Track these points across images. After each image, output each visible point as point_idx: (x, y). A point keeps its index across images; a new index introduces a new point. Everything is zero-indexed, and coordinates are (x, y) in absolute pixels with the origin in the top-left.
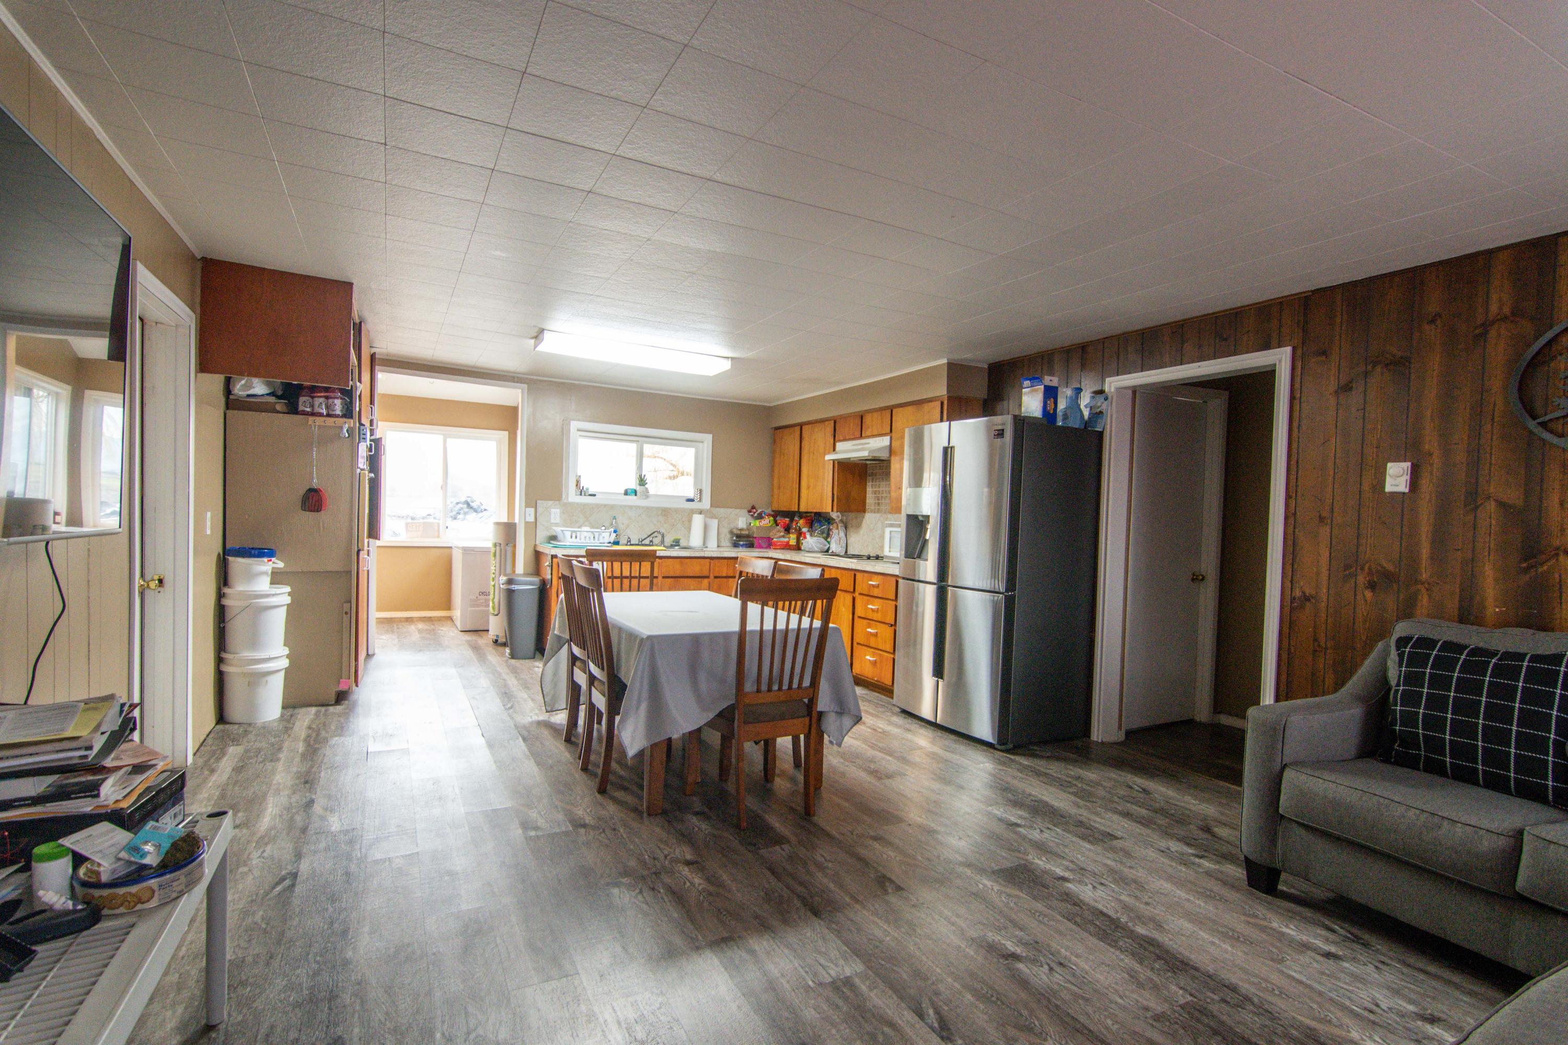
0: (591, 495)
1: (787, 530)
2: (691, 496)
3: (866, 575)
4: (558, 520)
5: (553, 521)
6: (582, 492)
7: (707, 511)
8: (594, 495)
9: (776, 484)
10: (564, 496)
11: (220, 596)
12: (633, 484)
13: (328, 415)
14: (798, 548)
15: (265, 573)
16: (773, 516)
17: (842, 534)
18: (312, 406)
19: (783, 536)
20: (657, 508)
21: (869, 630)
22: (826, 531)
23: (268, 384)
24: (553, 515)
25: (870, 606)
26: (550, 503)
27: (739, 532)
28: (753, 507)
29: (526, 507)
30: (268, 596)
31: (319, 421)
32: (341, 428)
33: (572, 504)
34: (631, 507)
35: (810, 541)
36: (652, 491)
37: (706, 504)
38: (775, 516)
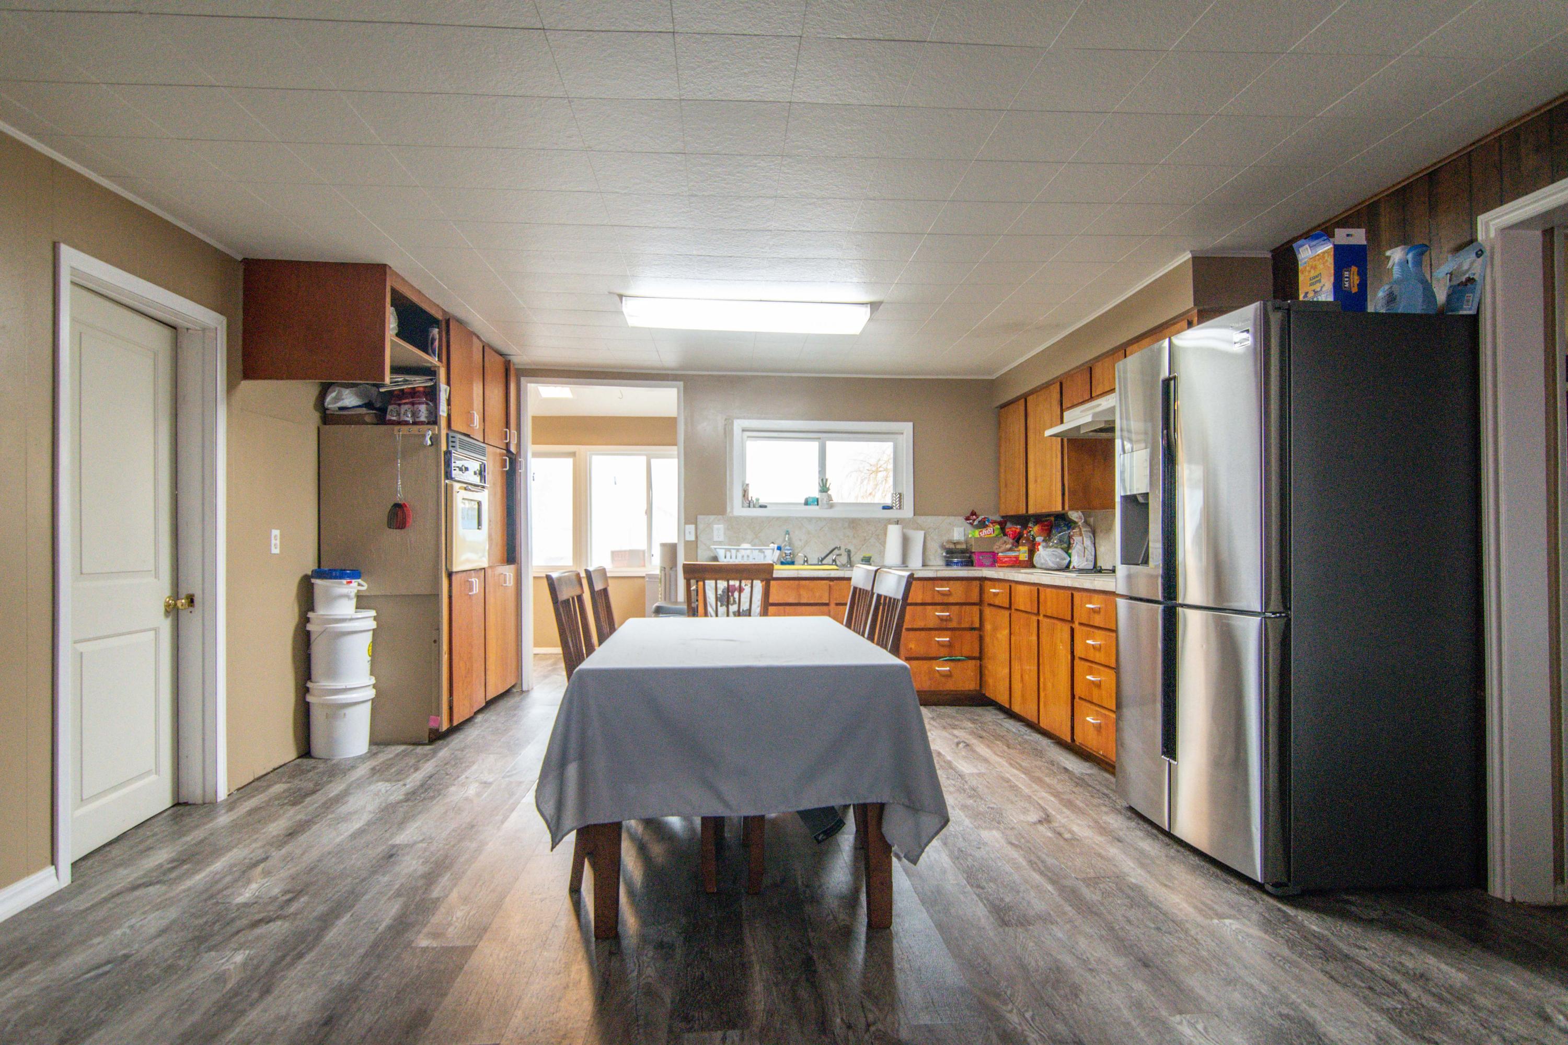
0: (761, 507)
1: (1017, 539)
2: (888, 501)
3: (1085, 594)
4: (721, 538)
5: (716, 539)
6: (750, 504)
7: (910, 520)
8: (765, 507)
9: (1002, 481)
10: (729, 510)
11: (304, 620)
12: (815, 493)
13: (415, 423)
14: (1030, 564)
15: (347, 596)
16: (1000, 523)
17: (1088, 542)
18: (399, 414)
19: (1010, 550)
20: (843, 520)
21: (1089, 677)
22: (1066, 539)
23: (359, 395)
24: (715, 533)
25: (1090, 642)
26: (712, 517)
27: (952, 546)
28: (973, 513)
29: (686, 523)
30: (351, 619)
31: (404, 429)
32: (424, 436)
33: (737, 518)
34: (810, 519)
35: (1046, 554)
36: (836, 499)
37: (908, 511)
38: (1002, 525)
